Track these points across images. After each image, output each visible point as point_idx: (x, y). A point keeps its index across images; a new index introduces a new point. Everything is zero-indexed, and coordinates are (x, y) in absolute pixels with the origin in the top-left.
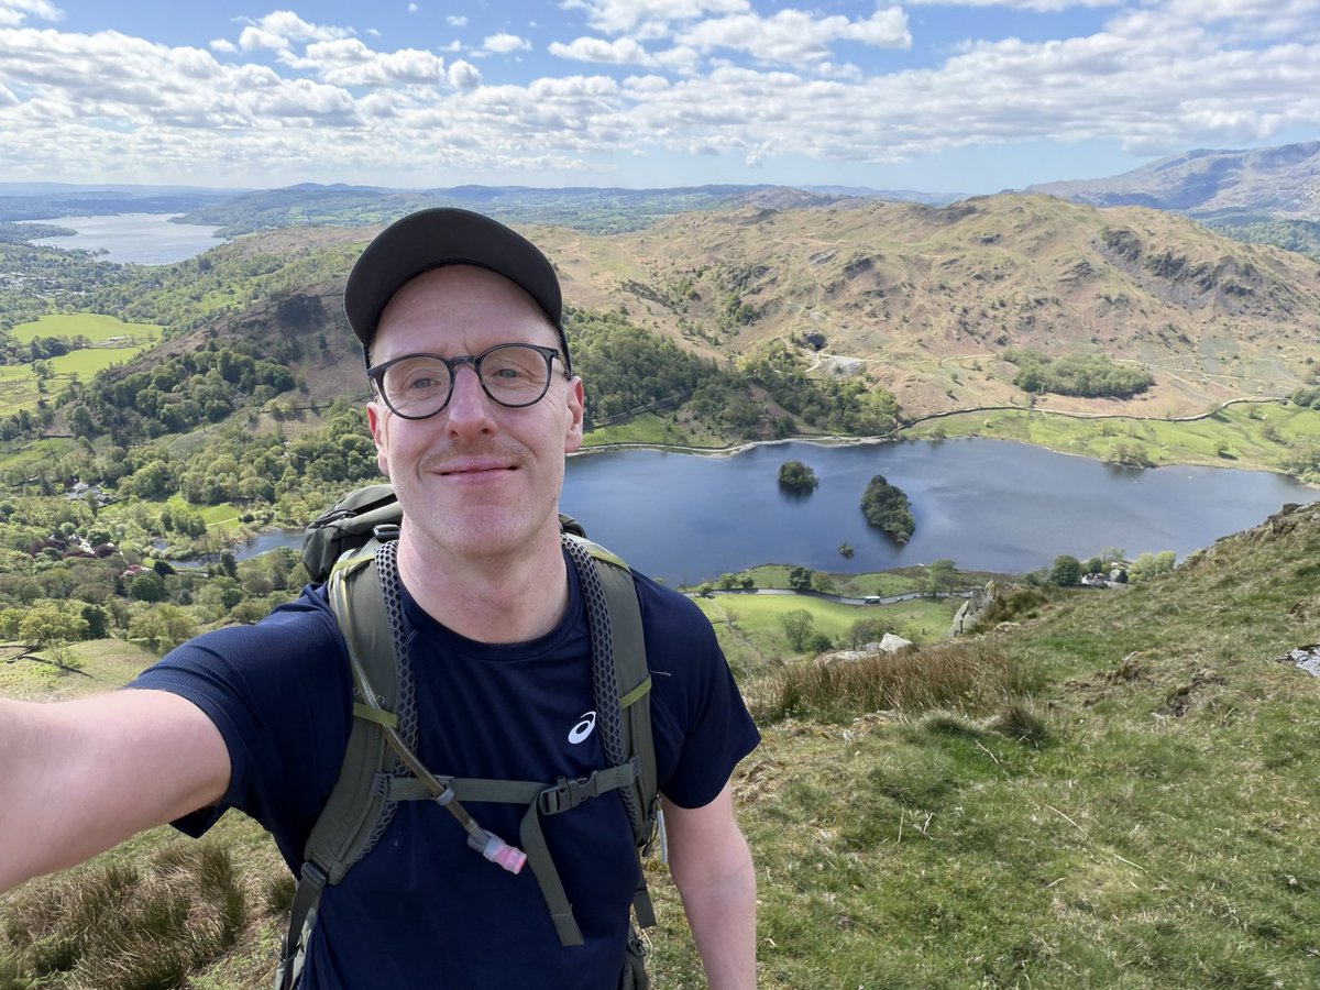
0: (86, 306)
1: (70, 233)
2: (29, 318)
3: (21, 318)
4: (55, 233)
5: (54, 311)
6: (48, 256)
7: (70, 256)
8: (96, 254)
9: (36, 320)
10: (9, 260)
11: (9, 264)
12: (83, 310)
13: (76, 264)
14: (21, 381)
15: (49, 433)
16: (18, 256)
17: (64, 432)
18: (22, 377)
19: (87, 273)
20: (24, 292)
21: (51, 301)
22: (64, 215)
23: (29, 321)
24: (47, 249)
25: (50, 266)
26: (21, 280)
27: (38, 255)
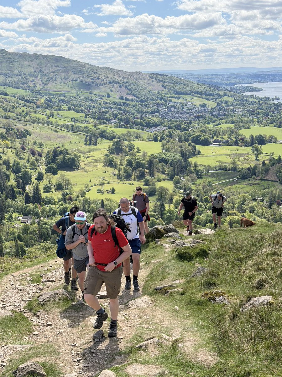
0: (272, 123)
1: (259, 90)
2: (246, 127)
3: (243, 126)
4: (252, 90)
5: (256, 124)
6: (252, 100)
7: (261, 100)
8: (273, 99)
9: (249, 128)
10: (236, 101)
11: (236, 102)
12: (270, 125)
13: (265, 103)
14: (246, 154)
15: (266, 178)
16: (239, 99)
17: (273, 179)
18: (247, 152)
19: (271, 107)
20: (242, 115)
21: (256, 120)
22: (256, 82)
23: (246, 128)
24: (251, 96)
25: (252, 104)
26: (241, 110)
27: (248, 99)
